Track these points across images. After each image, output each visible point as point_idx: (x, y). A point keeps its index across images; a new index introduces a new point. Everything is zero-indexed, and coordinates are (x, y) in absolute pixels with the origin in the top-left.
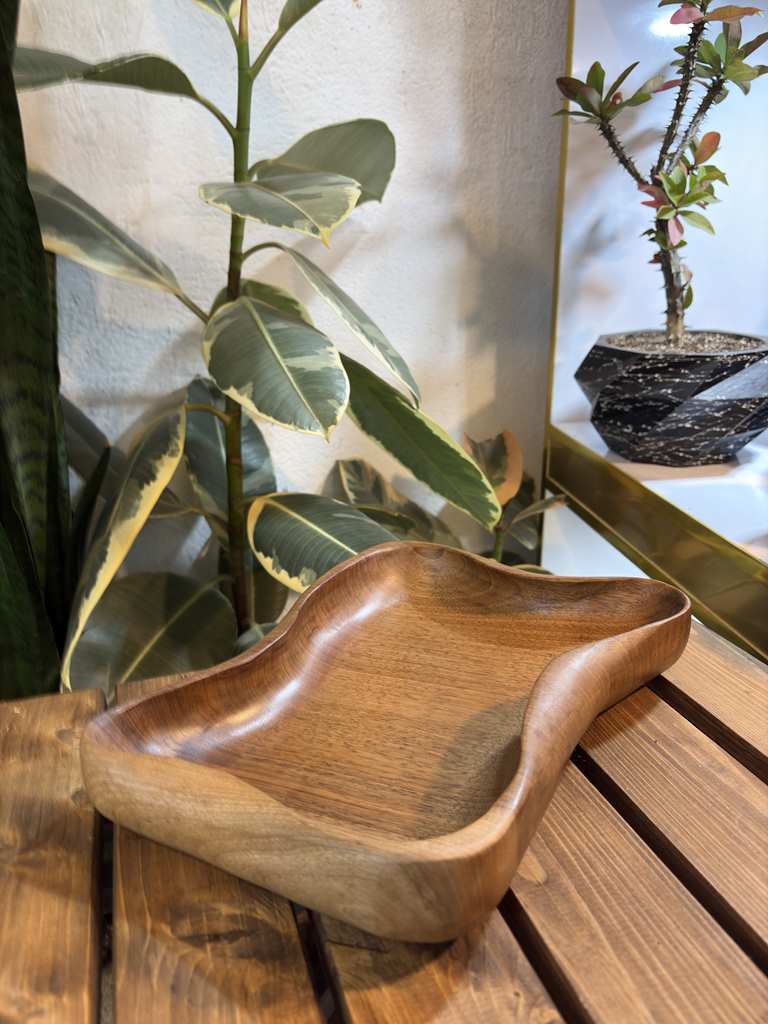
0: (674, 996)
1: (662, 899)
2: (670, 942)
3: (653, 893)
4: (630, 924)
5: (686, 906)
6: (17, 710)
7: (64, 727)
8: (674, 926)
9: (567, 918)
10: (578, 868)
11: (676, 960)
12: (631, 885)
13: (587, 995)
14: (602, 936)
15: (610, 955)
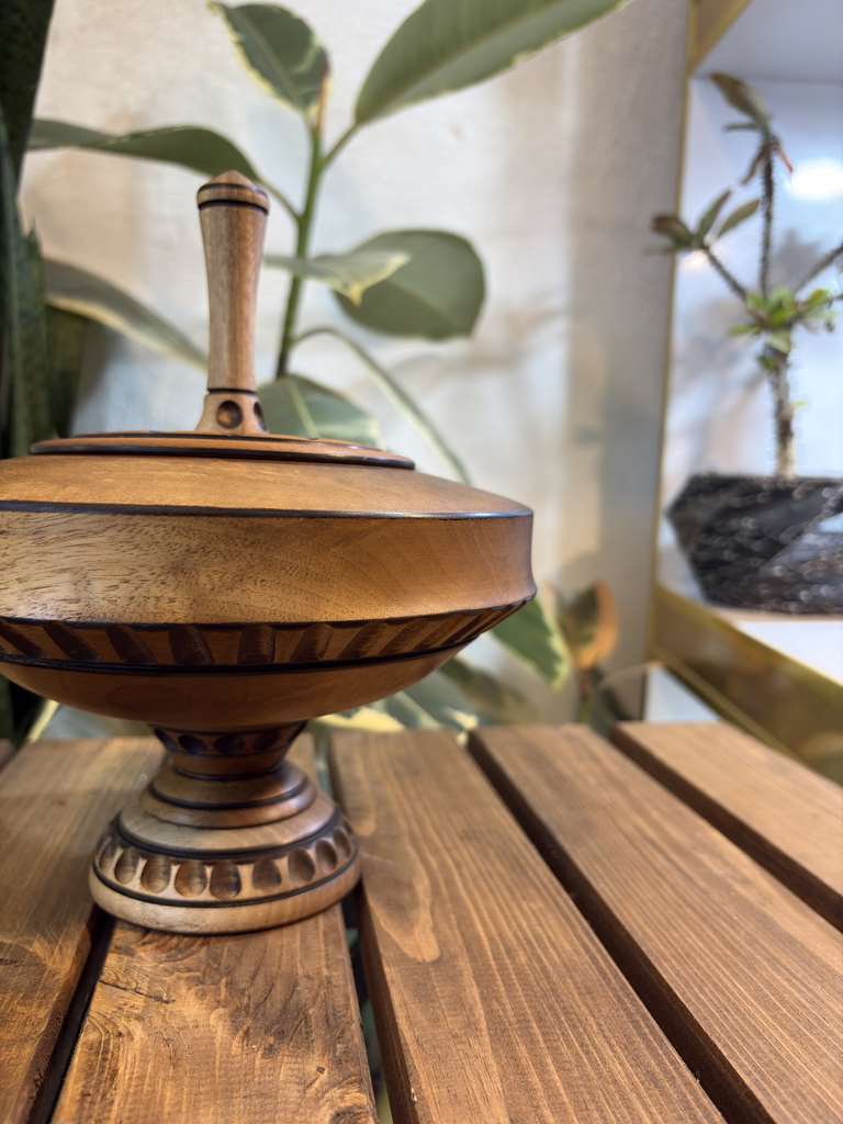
1: (593, 998)
2: (582, 1045)
3: (583, 990)
4: (531, 1018)
5: (626, 1009)
8: (595, 1028)
9: (442, 1001)
10: (489, 953)
11: (580, 1065)
12: (555, 978)
13: (424, 1087)
14: (483, 1025)
15: (483, 1046)
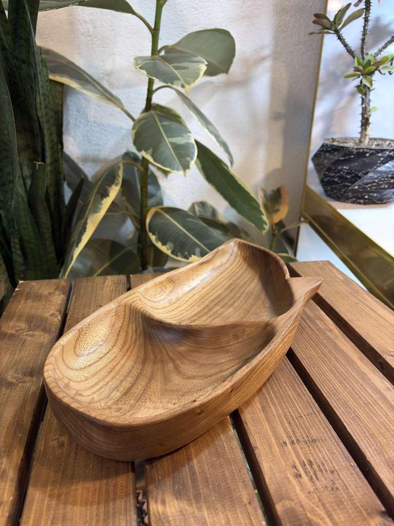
0: (274, 404)
6: (34, 284)
7: (51, 291)
